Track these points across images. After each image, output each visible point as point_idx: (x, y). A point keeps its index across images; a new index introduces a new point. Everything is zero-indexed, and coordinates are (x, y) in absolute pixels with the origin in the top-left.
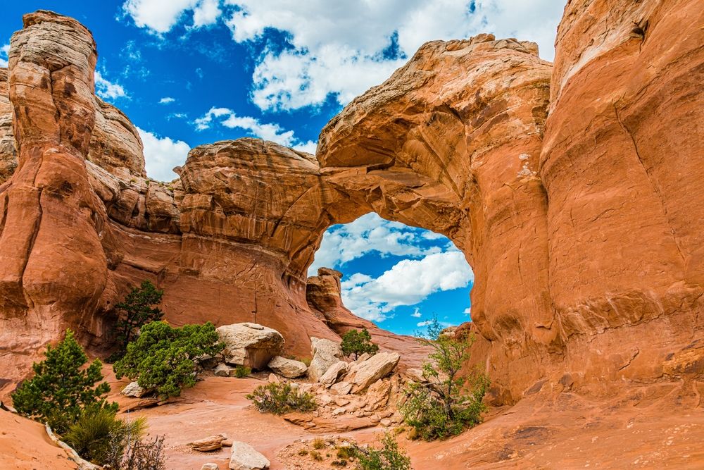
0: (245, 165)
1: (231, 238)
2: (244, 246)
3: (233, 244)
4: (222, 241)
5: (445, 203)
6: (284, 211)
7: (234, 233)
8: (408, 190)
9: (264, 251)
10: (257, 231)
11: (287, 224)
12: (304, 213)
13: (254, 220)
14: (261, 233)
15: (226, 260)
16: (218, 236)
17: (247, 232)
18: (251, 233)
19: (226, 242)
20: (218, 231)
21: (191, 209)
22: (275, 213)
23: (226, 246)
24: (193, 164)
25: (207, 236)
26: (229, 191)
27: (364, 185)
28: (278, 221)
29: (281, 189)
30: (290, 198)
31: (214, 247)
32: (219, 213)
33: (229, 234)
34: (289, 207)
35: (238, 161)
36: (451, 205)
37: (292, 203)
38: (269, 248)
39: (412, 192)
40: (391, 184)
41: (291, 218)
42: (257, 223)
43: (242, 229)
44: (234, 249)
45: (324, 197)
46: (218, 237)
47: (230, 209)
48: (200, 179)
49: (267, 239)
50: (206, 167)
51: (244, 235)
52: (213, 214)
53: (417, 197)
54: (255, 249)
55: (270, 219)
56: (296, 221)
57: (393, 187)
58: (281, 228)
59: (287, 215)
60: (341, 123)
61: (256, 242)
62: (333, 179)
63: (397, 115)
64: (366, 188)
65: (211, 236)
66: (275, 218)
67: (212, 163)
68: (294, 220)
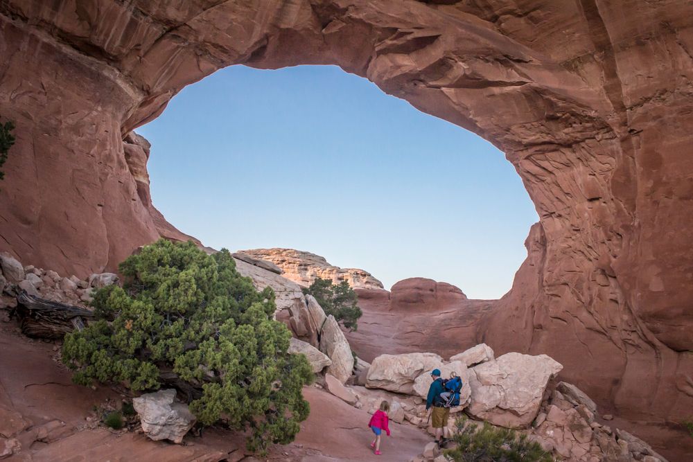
1: (65, 37)
2: (86, 60)
3: (67, 50)
4: (44, 37)
5: (581, 106)
6: (192, 13)
7: (78, 29)
8: (506, 60)
9: (119, 82)
10: (126, 37)
11: (185, 40)
12: (229, 31)
13: (129, 14)
14: (131, 45)
15: (45, 80)
16: (41, 24)
17: (107, 35)
18: (113, 38)
19: (53, 42)
20: (46, 15)
22: (172, 13)
23: (48, 49)
25: (14, 16)
27: (400, 21)
28: (172, 29)
31: (25, 46)
33: (67, 27)
34: (204, 10)
36: (593, 114)
37: (212, 4)
38: (129, 78)
39: (512, 67)
40: (473, 40)
41: (197, 32)
42: (133, 24)
43: (101, 25)
44: (63, 61)
45: (281, 14)
46: (38, 27)
49: (134, 59)
51: (97, 40)
53: (517, 78)
54: (106, 73)
55: (157, 20)
56: (204, 41)
57: (471, 46)
58: (167, 45)
59: (193, 23)
61: (114, 60)
64: (402, 28)
65: (25, 19)
66: (168, 22)
68: (201, 38)
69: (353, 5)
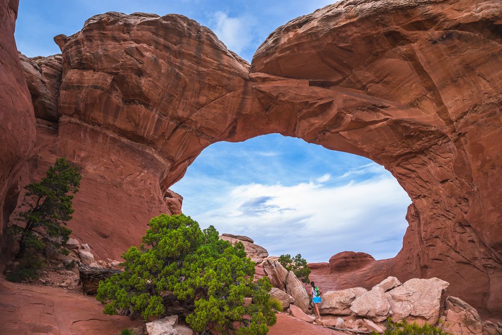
0: (167, 48)
1: (123, 133)
2: (135, 145)
3: (124, 140)
4: (111, 134)
5: (425, 125)
6: (192, 112)
7: (129, 127)
8: (374, 108)
9: (155, 155)
10: (156, 129)
11: (190, 128)
12: (214, 119)
13: (157, 116)
14: (160, 133)
15: (113, 158)
16: (108, 127)
17: (145, 129)
18: (149, 131)
19: (116, 136)
20: (110, 120)
21: (79, 87)
22: (180, 113)
23: (114, 140)
24: (95, 33)
25: (94, 124)
26: (140, 73)
27: (309, 97)
28: (182, 122)
29: (197, 86)
30: (203, 99)
31: (100, 140)
32: (116, 98)
33: (123, 127)
34: (198, 109)
35: (162, 40)
36: (433, 129)
37: (203, 106)
38: (161, 153)
39: (379, 111)
40: (353, 100)
41: (196, 122)
42: (159, 121)
43: (141, 123)
44: (123, 147)
45: (242, 105)
46: (107, 129)
47: (134, 96)
48: (101, 52)
49: (162, 142)
50: (115, 39)
51: (141, 132)
52: (109, 98)
53: (383, 117)
54: (147, 151)
55: (173, 118)
56: (201, 127)
57: (353, 103)
58: (181, 132)
59: (193, 118)
61: (151, 143)
62: (265, 87)
63: (394, 27)
64: (311, 101)
65: (99, 125)
66: (179, 118)
67: (126, 36)
68: (199, 125)
69: (281, 93)
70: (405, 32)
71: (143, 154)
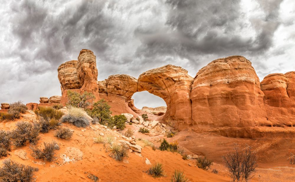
0: (122, 80)
2: (120, 96)
4: (116, 95)
7: (118, 93)
10: (123, 93)
11: (129, 92)
12: (133, 90)
13: (122, 91)
15: (116, 99)
16: (115, 94)
18: (122, 93)
20: (115, 93)
21: (110, 89)
22: (127, 90)
23: (116, 96)
24: (110, 79)
25: (113, 94)
26: (118, 85)
28: (127, 91)
29: (129, 85)
30: (130, 87)
31: (114, 96)
32: (115, 89)
35: (121, 79)
37: (130, 88)
38: (125, 96)
39: (159, 90)
40: (155, 88)
44: (118, 97)
45: (138, 87)
47: (118, 89)
48: (112, 82)
50: (113, 80)
51: (120, 94)
52: (114, 90)
55: (125, 91)
58: (127, 92)
59: (129, 90)
60: (146, 74)
61: (122, 95)
62: (141, 84)
63: (159, 76)
64: (148, 87)
67: (115, 79)
70: (161, 77)
71: (121, 97)
